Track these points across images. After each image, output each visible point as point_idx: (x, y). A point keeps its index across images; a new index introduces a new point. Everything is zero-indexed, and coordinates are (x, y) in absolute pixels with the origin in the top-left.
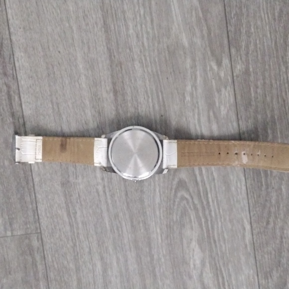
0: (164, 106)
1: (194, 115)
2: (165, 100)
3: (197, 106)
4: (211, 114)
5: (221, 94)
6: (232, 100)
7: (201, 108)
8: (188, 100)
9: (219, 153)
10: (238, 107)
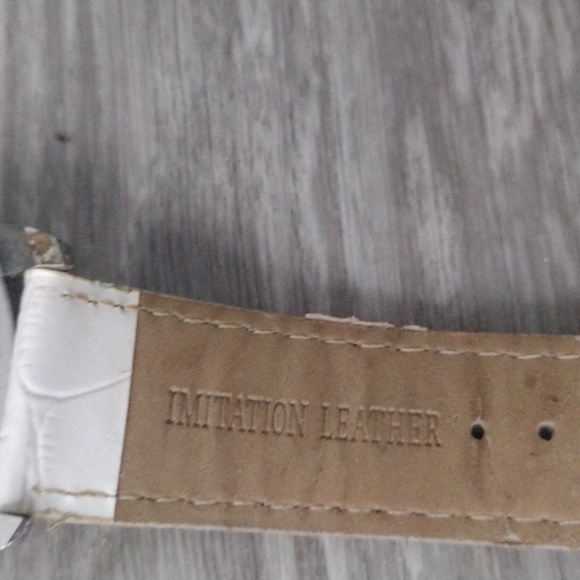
0: (88, 73)
2: (98, 32)
3: (315, 81)
4: (417, 143)
5: (490, 18)
8: (259, 46)
9: (478, 433)
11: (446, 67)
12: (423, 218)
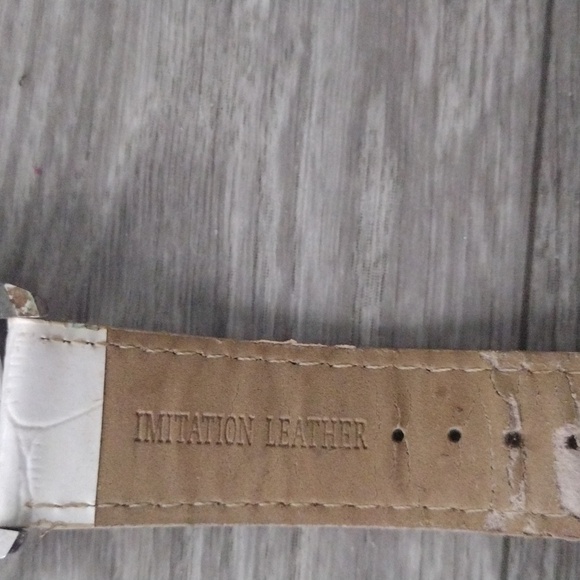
1: (268, 99)
3: (300, 47)
4: (376, 116)
5: (462, 15)
6: (523, 61)
7: (319, 68)
10: (550, 114)
11: (414, 53)
12: (369, 184)
